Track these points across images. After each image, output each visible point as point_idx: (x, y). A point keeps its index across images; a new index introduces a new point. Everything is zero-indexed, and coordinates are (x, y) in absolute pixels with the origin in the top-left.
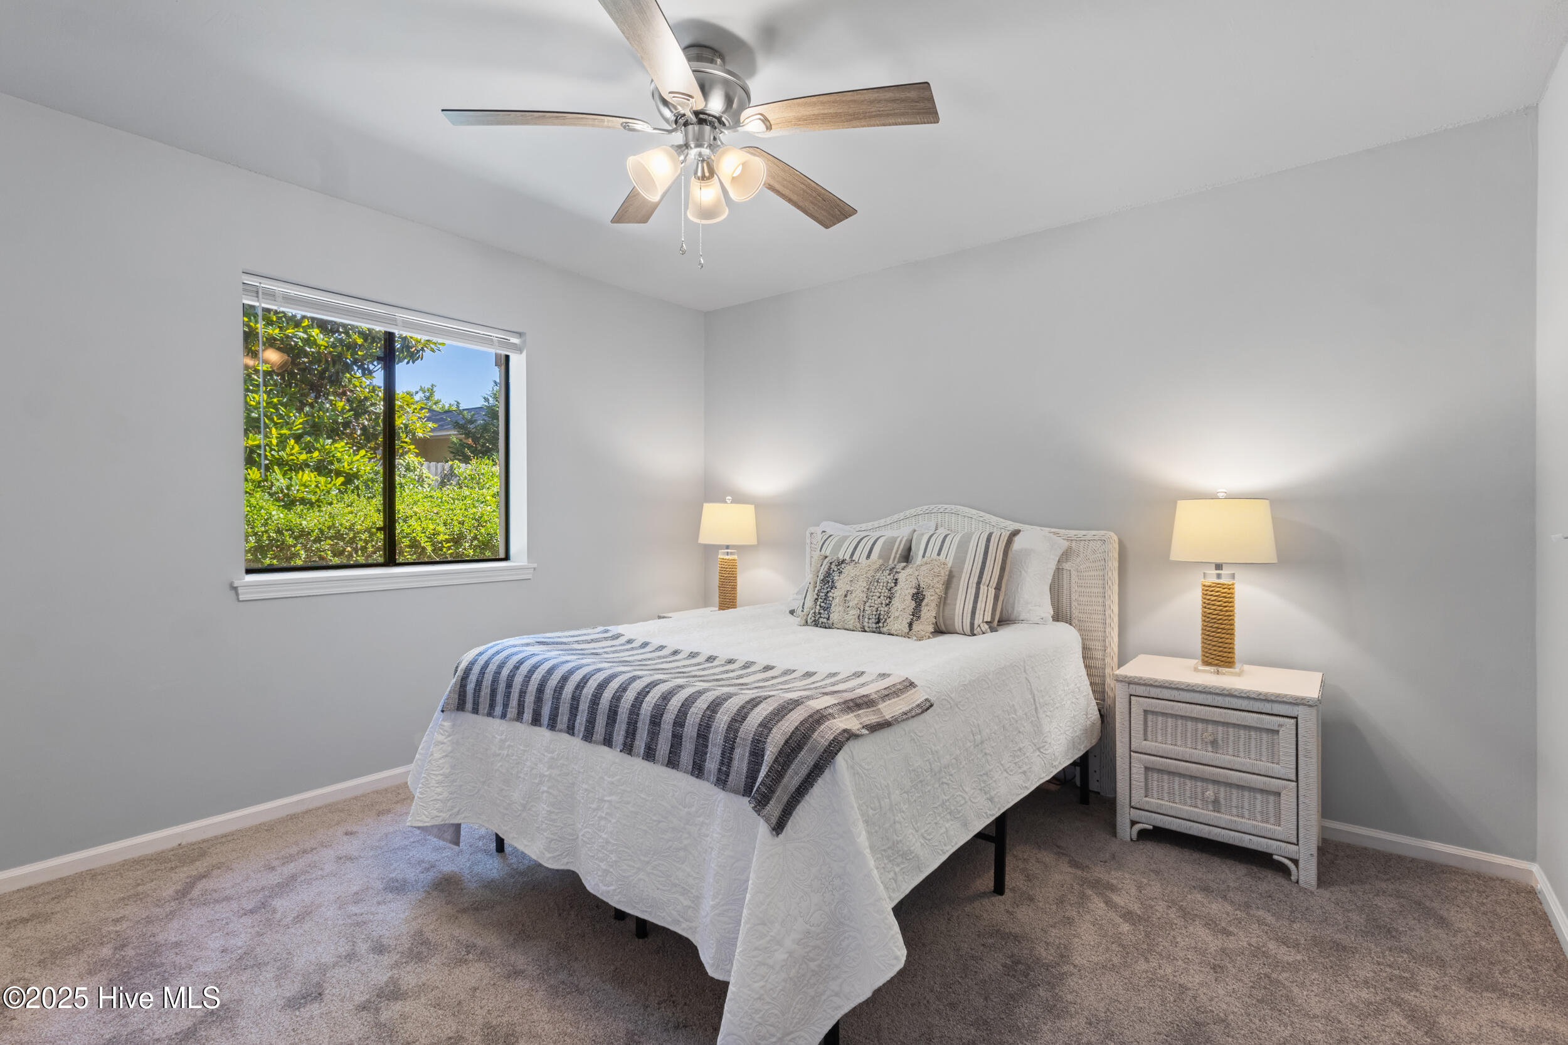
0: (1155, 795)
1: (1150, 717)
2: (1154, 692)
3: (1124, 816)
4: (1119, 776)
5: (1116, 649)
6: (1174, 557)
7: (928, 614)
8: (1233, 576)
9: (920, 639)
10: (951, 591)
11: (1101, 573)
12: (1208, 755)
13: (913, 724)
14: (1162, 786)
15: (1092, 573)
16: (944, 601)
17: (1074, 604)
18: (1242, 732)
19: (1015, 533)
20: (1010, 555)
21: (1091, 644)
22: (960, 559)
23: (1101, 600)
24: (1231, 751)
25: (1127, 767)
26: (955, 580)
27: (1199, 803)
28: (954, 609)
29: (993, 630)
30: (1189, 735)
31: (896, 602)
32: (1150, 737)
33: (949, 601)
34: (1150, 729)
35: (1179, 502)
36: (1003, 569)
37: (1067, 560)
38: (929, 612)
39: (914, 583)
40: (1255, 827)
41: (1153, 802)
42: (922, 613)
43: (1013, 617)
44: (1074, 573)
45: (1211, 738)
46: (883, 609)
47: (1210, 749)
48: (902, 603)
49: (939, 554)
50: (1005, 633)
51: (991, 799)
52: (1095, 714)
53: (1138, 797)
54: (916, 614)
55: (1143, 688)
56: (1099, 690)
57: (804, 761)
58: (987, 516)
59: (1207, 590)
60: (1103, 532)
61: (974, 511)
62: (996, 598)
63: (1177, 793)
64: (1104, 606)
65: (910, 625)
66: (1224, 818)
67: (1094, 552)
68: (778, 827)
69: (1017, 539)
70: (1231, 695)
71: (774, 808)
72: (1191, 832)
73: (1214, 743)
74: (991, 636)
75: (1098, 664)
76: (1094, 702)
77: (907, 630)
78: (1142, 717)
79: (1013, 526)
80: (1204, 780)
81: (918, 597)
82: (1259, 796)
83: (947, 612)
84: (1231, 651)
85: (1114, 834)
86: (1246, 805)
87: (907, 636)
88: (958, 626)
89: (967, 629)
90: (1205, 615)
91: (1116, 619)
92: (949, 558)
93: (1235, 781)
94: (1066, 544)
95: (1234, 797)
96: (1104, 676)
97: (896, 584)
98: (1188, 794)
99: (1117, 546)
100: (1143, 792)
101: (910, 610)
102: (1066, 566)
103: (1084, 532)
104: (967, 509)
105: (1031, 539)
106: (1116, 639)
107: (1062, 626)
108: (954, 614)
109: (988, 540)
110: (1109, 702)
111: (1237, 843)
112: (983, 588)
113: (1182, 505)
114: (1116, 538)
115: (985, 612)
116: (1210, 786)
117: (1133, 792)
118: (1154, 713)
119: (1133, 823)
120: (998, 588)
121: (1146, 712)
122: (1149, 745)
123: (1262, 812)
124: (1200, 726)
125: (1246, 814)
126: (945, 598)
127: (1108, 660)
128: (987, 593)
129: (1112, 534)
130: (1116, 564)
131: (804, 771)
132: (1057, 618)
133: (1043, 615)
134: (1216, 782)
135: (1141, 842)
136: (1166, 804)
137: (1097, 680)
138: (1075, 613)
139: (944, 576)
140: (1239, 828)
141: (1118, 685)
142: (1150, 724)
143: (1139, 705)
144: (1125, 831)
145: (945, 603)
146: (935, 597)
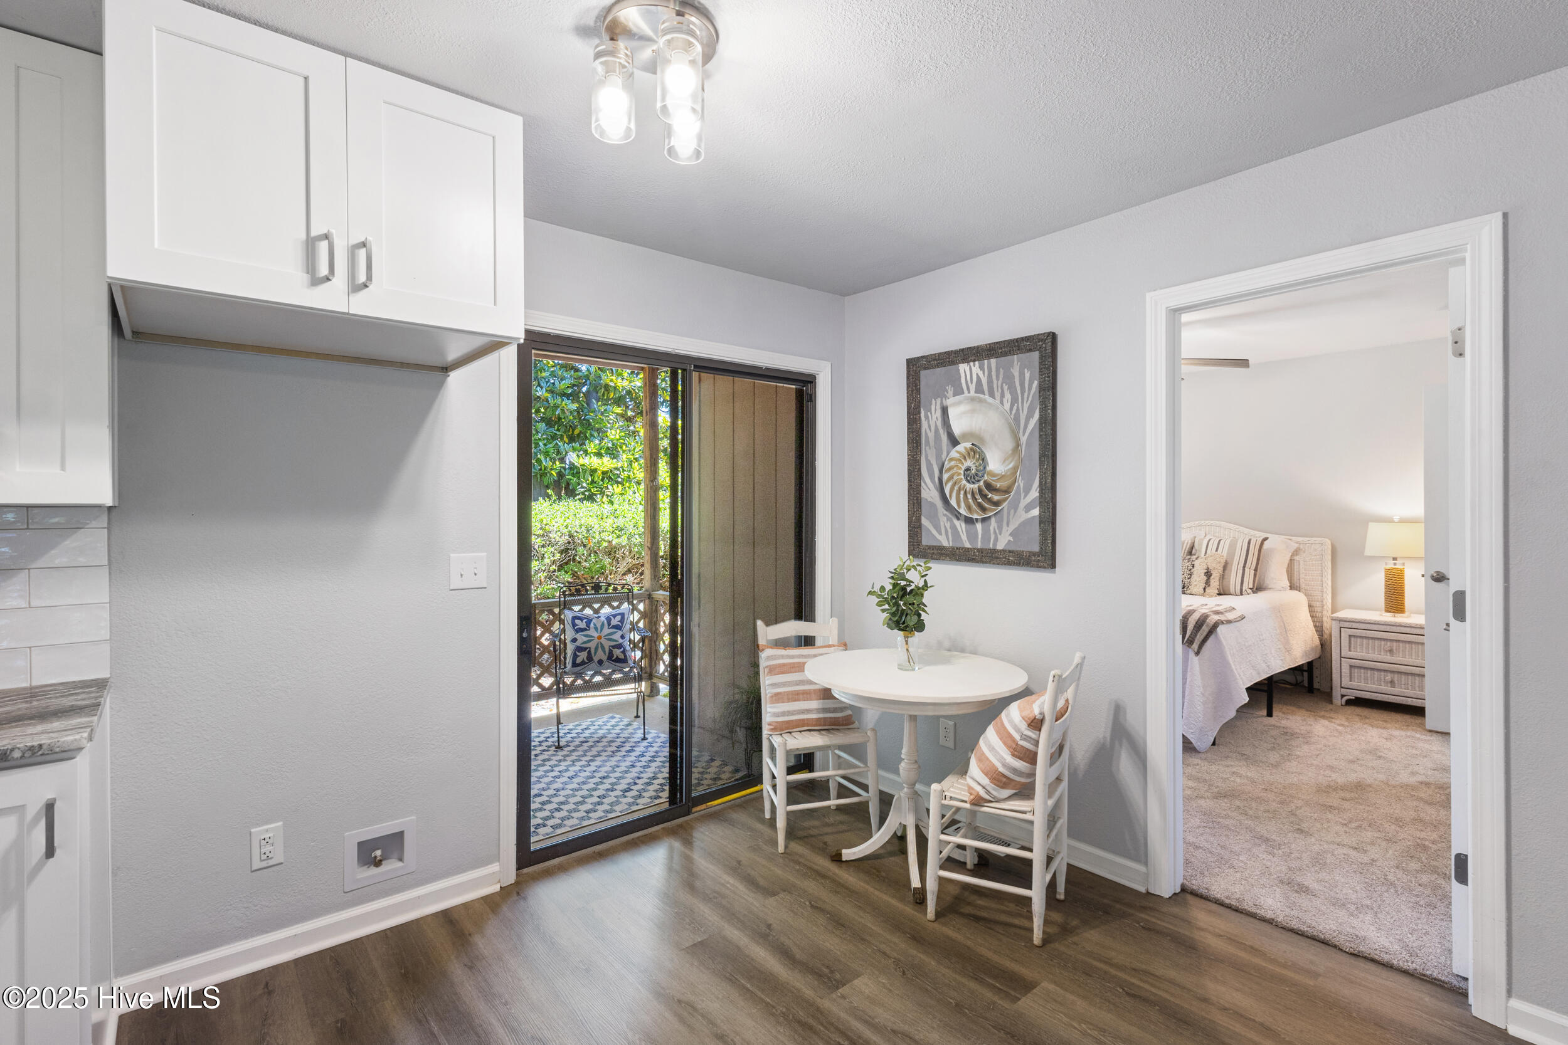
0: (1356, 680)
1: (1352, 639)
2: (1355, 625)
3: (1337, 693)
4: (1334, 671)
5: (1330, 606)
6: (1368, 552)
7: (1215, 584)
8: (1404, 564)
9: (1211, 596)
10: (1226, 572)
11: (1320, 562)
12: (1388, 658)
13: (1238, 624)
14: (1360, 676)
15: (1314, 562)
16: (1222, 577)
17: (1302, 580)
18: (1407, 645)
19: (1266, 539)
20: (1262, 550)
21: (1314, 604)
22: (1232, 553)
23: (1320, 578)
24: (1401, 654)
25: (1339, 665)
26: (1229, 566)
27: (1382, 683)
28: (1229, 581)
29: (1254, 592)
30: (1376, 648)
31: (1194, 577)
32: (1352, 649)
33: (1226, 577)
34: (1352, 645)
35: (1370, 524)
36: (1258, 559)
37: (1297, 555)
38: (1215, 582)
39: (1205, 567)
40: (1415, 694)
41: (1354, 684)
42: (1211, 583)
43: (1264, 586)
44: (1301, 563)
45: (1389, 649)
46: (1186, 581)
47: (1388, 654)
48: (1198, 578)
49: (1217, 551)
50: (1260, 594)
51: (1268, 666)
52: (1317, 642)
53: (1346, 682)
54: (1207, 583)
55: (1348, 623)
56: (1319, 629)
57: (1205, 629)
58: (1241, 528)
59: (1388, 572)
60: (1320, 539)
61: (1232, 525)
62: (1255, 575)
63: (1369, 678)
64: (1322, 581)
65: (1204, 589)
66: (1397, 690)
67: (1315, 550)
68: (1197, 653)
69: (1266, 542)
70: (1400, 626)
71: (1195, 646)
72: (1378, 699)
73: (1391, 651)
74: (1253, 595)
75: (1319, 615)
76: (1316, 636)
77: (1203, 592)
78: (1348, 639)
79: (1264, 535)
80: (1385, 671)
81: (1208, 574)
82: (1417, 678)
83: (1224, 583)
84: (1403, 605)
85: (1331, 702)
86: (1410, 683)
87: (1203, 595)
88: (1232, 590)
89: (1238, 591)
90: (1386, 585)
91: (1330, 589)
92: (1224, 551)
93: (1403, 671)
94: (1297, 545)
95: (1403, 679)
96: (1322, 622)
97: (1193, 567)
98: (1376, 679)
99: (1330, 547)
100: (1348, 679)
101: (1204, 581)
102: (1297, 558)
103: (1308, 539)
104: (1227, 524)
105: (1275, 542)
106: (1330, 601)
107: (1295, 592)
108: (1229, 584)
109: (1249, 543)
110: (1326, 636)
111: (1404, 703)
112: (1247, 570)
113: (1371, 525)
114: (1329, 542)
115: (1249, 583)
116: (1389, 674)
117: (1343, 679)
118: (1355, 636)
119: (1343, 696)
120: (1256, 570)
121: (1350, 636)
122: (1352, 654)
123: (1419, 687)
124: (1383, 643)
125: (1410, 688)
126: (1223, 575)
127: (1324, 613)
128: (1249, 573)
129: (1327, 540)
130: (1330, 557)
131: (1205, 634)
132: (1292, 588)
133: (1284, 586)
134: (1392, 672)
135: (1347, 707)
136: (1363, 685)
137: (1318, 624)
138: (1303, 586)
139: (1223, 562)
140: (1405, 695)
141: (1334, 622)
142: (1352, 642)
143: (1345, 633)
144: (1337, 700)
145: (1223, 578)
146: (1218, 575)
